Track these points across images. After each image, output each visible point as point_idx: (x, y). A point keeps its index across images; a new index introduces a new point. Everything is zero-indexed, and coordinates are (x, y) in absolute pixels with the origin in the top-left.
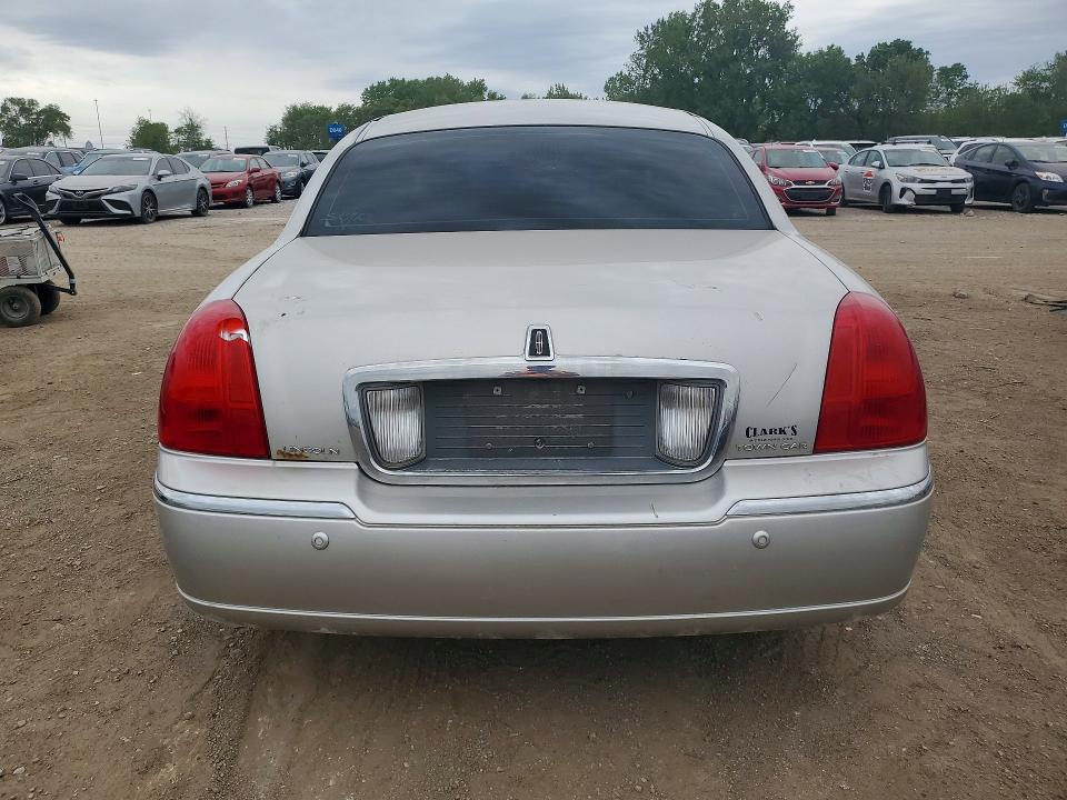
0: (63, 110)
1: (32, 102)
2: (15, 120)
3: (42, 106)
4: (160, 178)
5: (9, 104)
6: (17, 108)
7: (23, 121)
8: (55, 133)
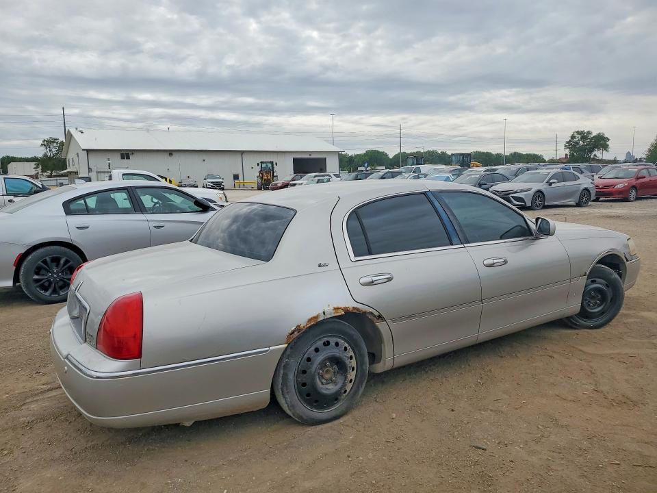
0: (606, 136)
1: (589, 133)
2: (577, 143)
3: (594, 134)
4: (550, 184)
5: (576, 135)
6: (580, 136)
7: (581, 143)
8: (599, 149)
